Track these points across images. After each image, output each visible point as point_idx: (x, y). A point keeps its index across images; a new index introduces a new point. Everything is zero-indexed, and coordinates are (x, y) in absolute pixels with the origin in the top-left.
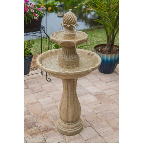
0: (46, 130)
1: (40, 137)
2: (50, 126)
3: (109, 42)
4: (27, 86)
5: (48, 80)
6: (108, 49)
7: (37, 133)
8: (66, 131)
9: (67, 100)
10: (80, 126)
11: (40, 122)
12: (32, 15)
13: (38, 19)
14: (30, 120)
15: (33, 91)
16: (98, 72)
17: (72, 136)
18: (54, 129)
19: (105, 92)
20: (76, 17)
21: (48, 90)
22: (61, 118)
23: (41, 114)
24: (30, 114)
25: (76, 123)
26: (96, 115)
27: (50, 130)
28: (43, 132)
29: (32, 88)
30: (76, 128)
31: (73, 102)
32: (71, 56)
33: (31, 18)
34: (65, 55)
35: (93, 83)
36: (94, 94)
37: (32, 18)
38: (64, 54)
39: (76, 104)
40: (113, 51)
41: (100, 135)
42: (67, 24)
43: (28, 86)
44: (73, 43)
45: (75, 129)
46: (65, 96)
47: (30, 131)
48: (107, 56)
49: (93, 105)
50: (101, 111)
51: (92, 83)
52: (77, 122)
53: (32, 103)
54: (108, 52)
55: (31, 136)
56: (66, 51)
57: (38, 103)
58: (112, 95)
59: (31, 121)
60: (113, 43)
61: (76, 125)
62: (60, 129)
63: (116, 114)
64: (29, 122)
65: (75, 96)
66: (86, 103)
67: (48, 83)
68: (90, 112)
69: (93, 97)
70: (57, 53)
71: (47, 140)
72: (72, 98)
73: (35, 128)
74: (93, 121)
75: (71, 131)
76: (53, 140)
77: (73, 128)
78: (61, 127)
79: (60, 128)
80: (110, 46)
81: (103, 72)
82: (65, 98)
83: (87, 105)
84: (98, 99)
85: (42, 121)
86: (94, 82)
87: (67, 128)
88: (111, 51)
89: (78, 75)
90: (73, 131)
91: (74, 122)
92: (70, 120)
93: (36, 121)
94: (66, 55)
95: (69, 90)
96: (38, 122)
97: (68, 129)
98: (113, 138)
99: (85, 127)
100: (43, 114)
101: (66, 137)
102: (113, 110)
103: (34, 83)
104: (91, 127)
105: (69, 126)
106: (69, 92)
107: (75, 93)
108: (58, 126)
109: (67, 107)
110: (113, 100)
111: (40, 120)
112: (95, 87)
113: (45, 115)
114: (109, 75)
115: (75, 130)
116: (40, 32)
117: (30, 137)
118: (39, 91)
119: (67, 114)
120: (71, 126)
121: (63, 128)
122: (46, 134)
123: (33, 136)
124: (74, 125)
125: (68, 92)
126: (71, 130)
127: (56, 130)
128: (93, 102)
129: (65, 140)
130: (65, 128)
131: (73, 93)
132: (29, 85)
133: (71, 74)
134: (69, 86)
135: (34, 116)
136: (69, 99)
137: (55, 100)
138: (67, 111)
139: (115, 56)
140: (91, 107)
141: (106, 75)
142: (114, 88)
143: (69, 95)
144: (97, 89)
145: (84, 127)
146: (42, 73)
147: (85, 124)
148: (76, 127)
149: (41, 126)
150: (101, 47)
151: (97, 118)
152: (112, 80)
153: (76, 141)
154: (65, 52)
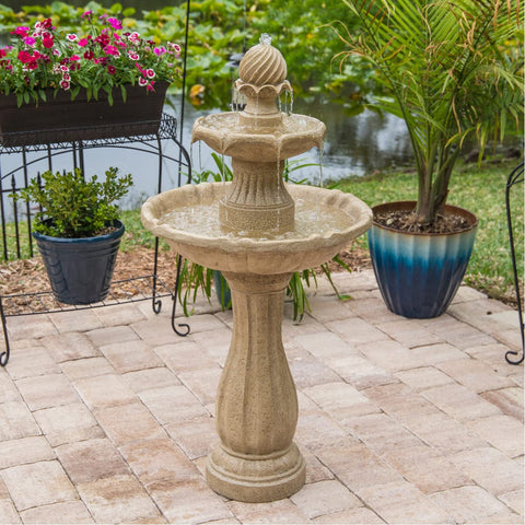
0: (166, 483)
1: (140, 505)
2: (180, 472)
3: (427, 190)
4: (96, 348)
5: (179, 329)
6: (422, 219)
7: (129, 492)
8: (240, 483)
9: (245, 362)
10: (294, 470)
11: (142, 459)
12: (132, 73)
13: (154, 85)
14: (107, 455)
15: (120, 365)
16: (383, 311)
17: (259, 505)
18: (195, 482)
19: (402, 376)
20: (284, 62)
21: (179, 365)
22: (223, 438)
23: (147, 438)
24: (105, 436)
25: (279, 457)
26: (359, 447)
27: (180, 483)
28: (153, 488)
29: (114, 357)
30: (279, 476)
31: (270, 369)
32: (264, 194)
33: (127, 84)
34: (243, 192)
35: (359, 348)
36: (358, 383)
37: (130, 83)
38: (240, 190)
39: (278, 380)
40: (442, 227)
41: (366, 506)
42: (252, 82)
43: (101, 348)
44: (271, 146)
45: (272, 477)
46: (239, 349)
47: (105, 484)
48: (415, 241)
49: (350, 416)
50: (379, 435)
51: (356, 346)
52: (283, 452)
53: (115, 404)
54: (422, 228)
55: (108, 499)
56: (245, 178)
57: (136, 405)
58: (429, 388)
59: (109, 458)
60: (444, 197)
61: (279, 462)
62: (218, 480)
63: (437, 446)
64: (101, 458)
65: (275, 348)
66: (325, 410)
67: (180, 342)
68: (338, 437)
69: (352, 390)
70: (217, 196)
71: (166, 513)
72: (266, 355)
73: (125, 478)
74: (345, 463)
75: (257, 485)
76: (192, 513)
77: (267, 475)
78: (221, 469)
79: (216, 474)
80: (431, 205)
81: (400, 310)
82: (238, 356)
83: (327, 415)
84: (371, 398)
85: (152, 459)
86: (364, 344)
87: (244, 473)
88: (436, 225)
89: (286, 256)
90: (265, 485)
91: (269, 453)
92: (255, 440)
93: (126, 457)
94: (247, 192)
95: (256, 324)
96: (136, 460)
97: (247, 478)
98: (412, 514)
99: (314, 481)
100: (153, 436)
101: (240, 506)
102: (426, 434)
103: (125, 341)
104: (336, 481)
105: (251, 465)
106: (255, 334)
107: (275, 338)
108: (211, 470)
109: (247, 389)
110: (432, 404)
111: (143, 454)
112: (363, 361)
113: (164, 440)
114: (426, 322)
115: (273, 480)
116: (155, 137)
117: (106, 502)
118: (142, 367)
119: (245, 416)
120: (258, 465)
121: (227, 473)
122: (166, 494)
123: (117, 500)
124: (270, 465)
125: (250, 331)
126: (257, 479)
127: (202, 485)
128: (352, 408)
129: (236, 514)
130: (235, 472)
131: (270, 339)
132: (103, 345)
133: (259, 250)
134: (254, 310)
135: (121, 443)
136: (255, 359)
137: (205, 397)
138: (245, 405)
139: (448, 244)
140: (343, 422)
141: (415, 323)
142: (438, 366)
143: (255, 346)
144: (372, 367)
145: (308, 479)
146: (157, 306)
147: (313, 471)
148: (277, 470)
149: (146, 473)
150: (397, 212)
151: (363, 453)
152: (436, 339)
153: (274, 519)
154: (245, 182)
